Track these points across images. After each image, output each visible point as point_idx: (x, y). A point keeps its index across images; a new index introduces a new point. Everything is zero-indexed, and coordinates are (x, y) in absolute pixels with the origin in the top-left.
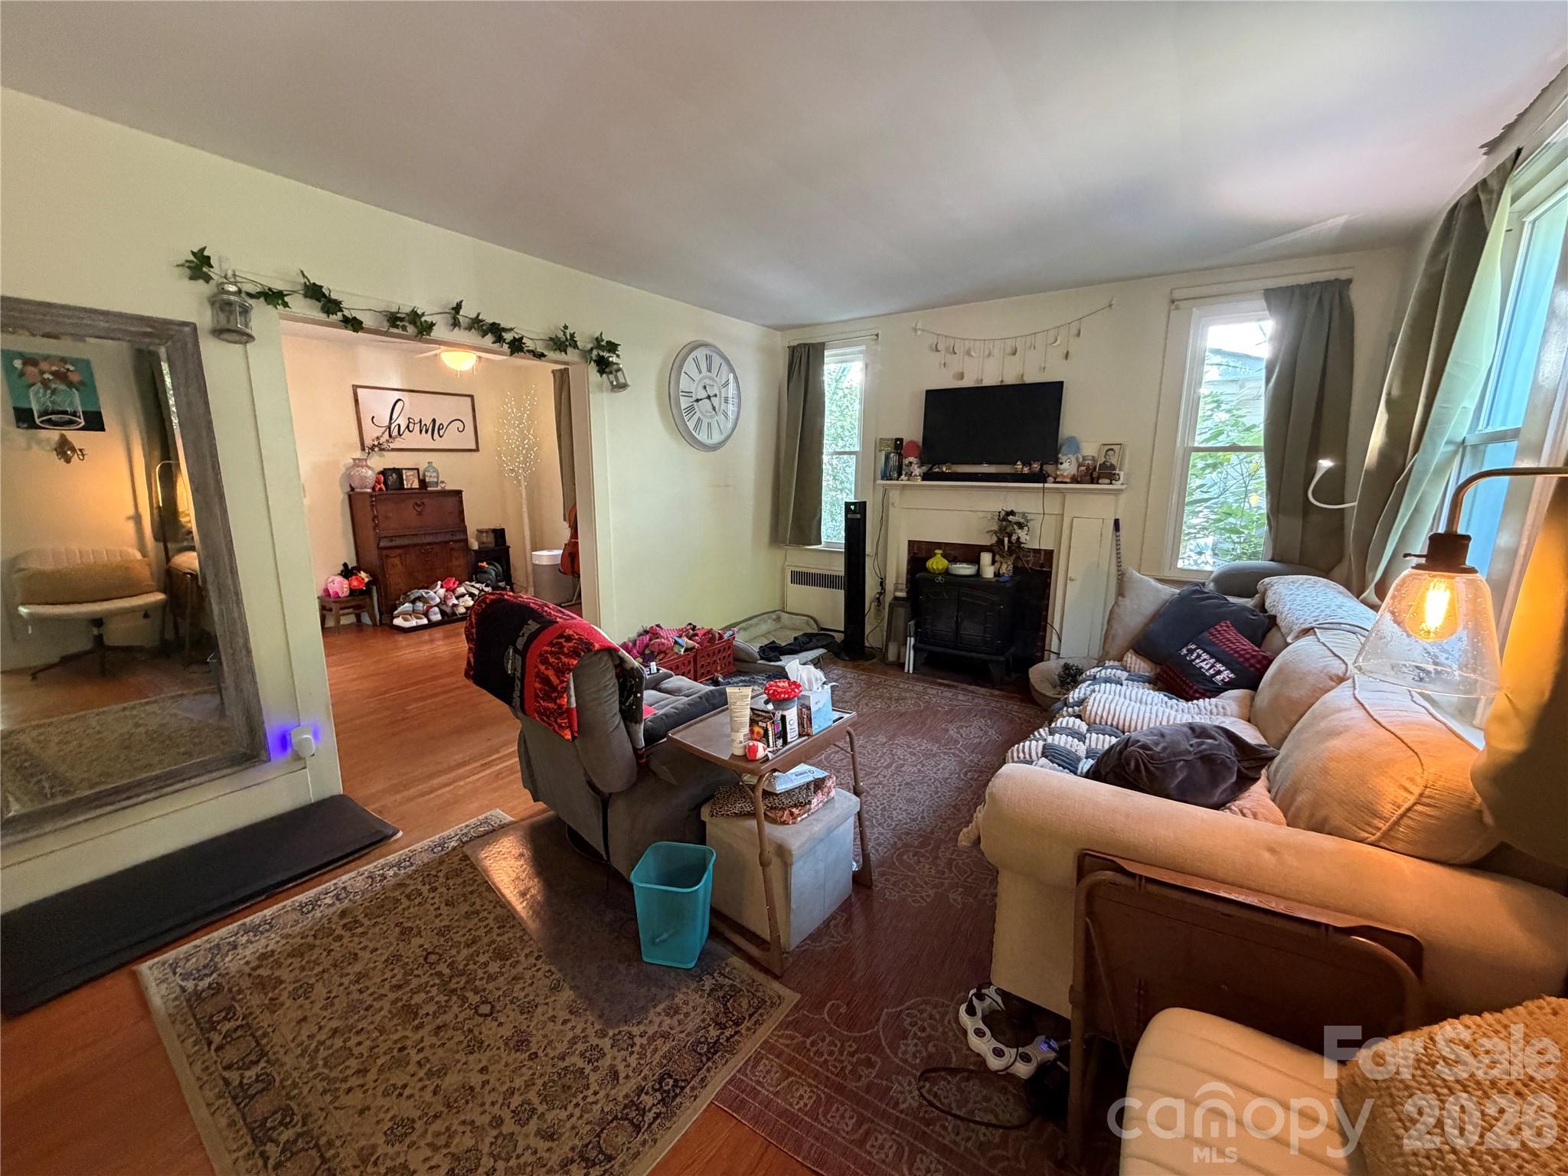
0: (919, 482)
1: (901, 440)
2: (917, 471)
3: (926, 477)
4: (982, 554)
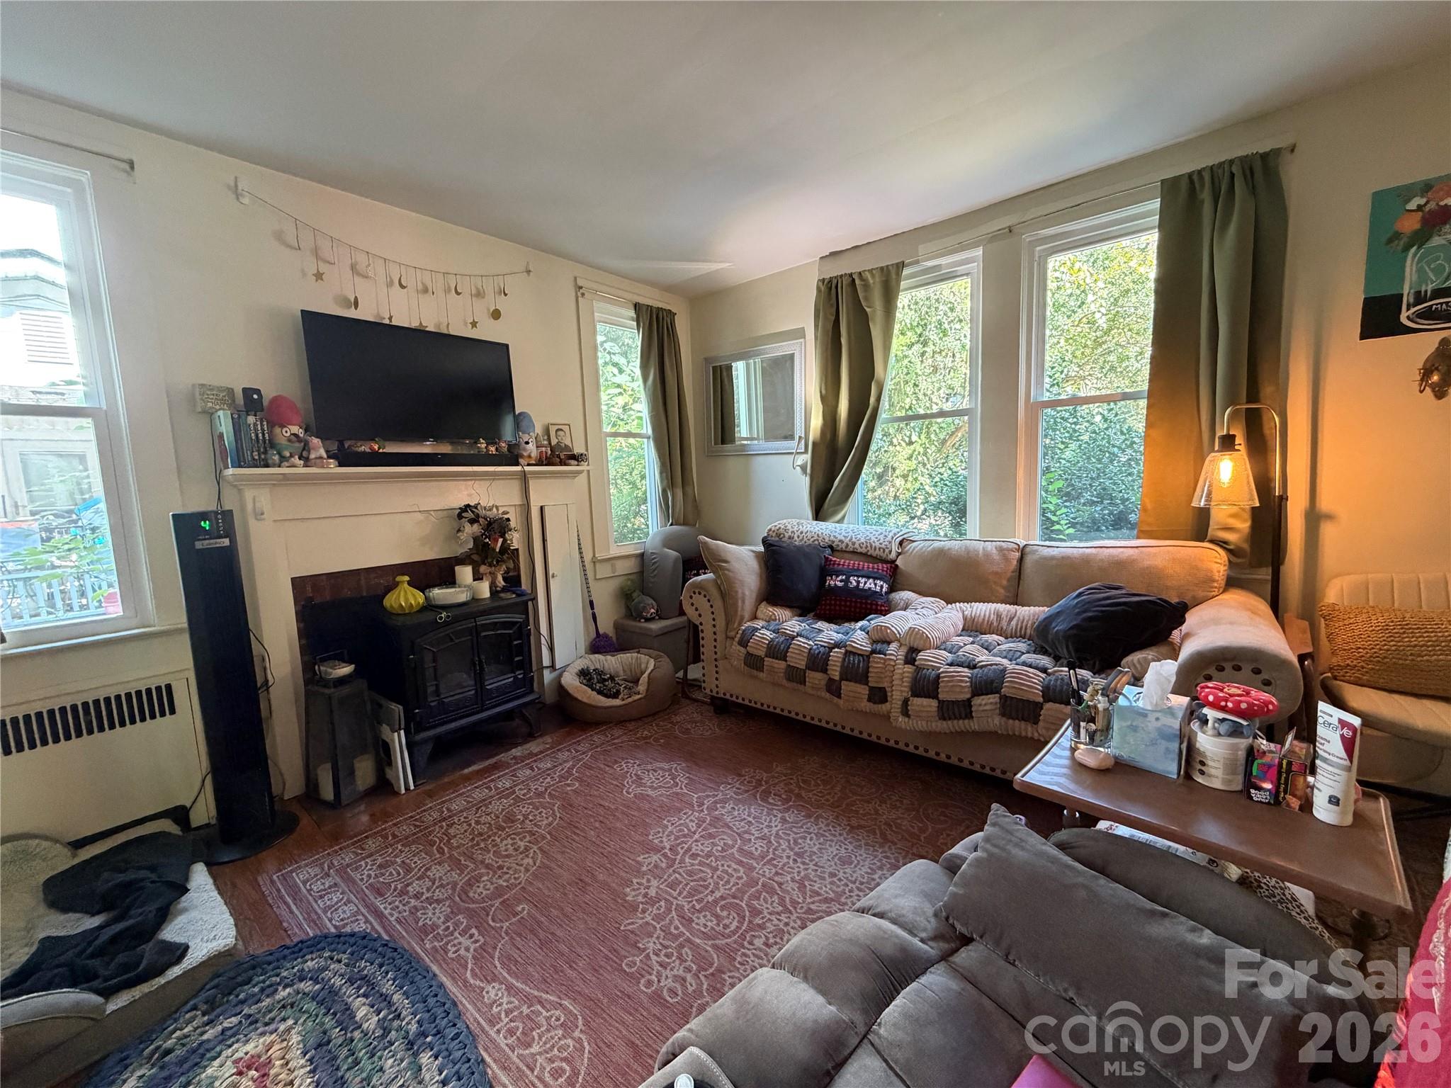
0: (333, 467)
1: (258, 392)
2: (318, 448)
3: (346, 459)
4: (457, 568)
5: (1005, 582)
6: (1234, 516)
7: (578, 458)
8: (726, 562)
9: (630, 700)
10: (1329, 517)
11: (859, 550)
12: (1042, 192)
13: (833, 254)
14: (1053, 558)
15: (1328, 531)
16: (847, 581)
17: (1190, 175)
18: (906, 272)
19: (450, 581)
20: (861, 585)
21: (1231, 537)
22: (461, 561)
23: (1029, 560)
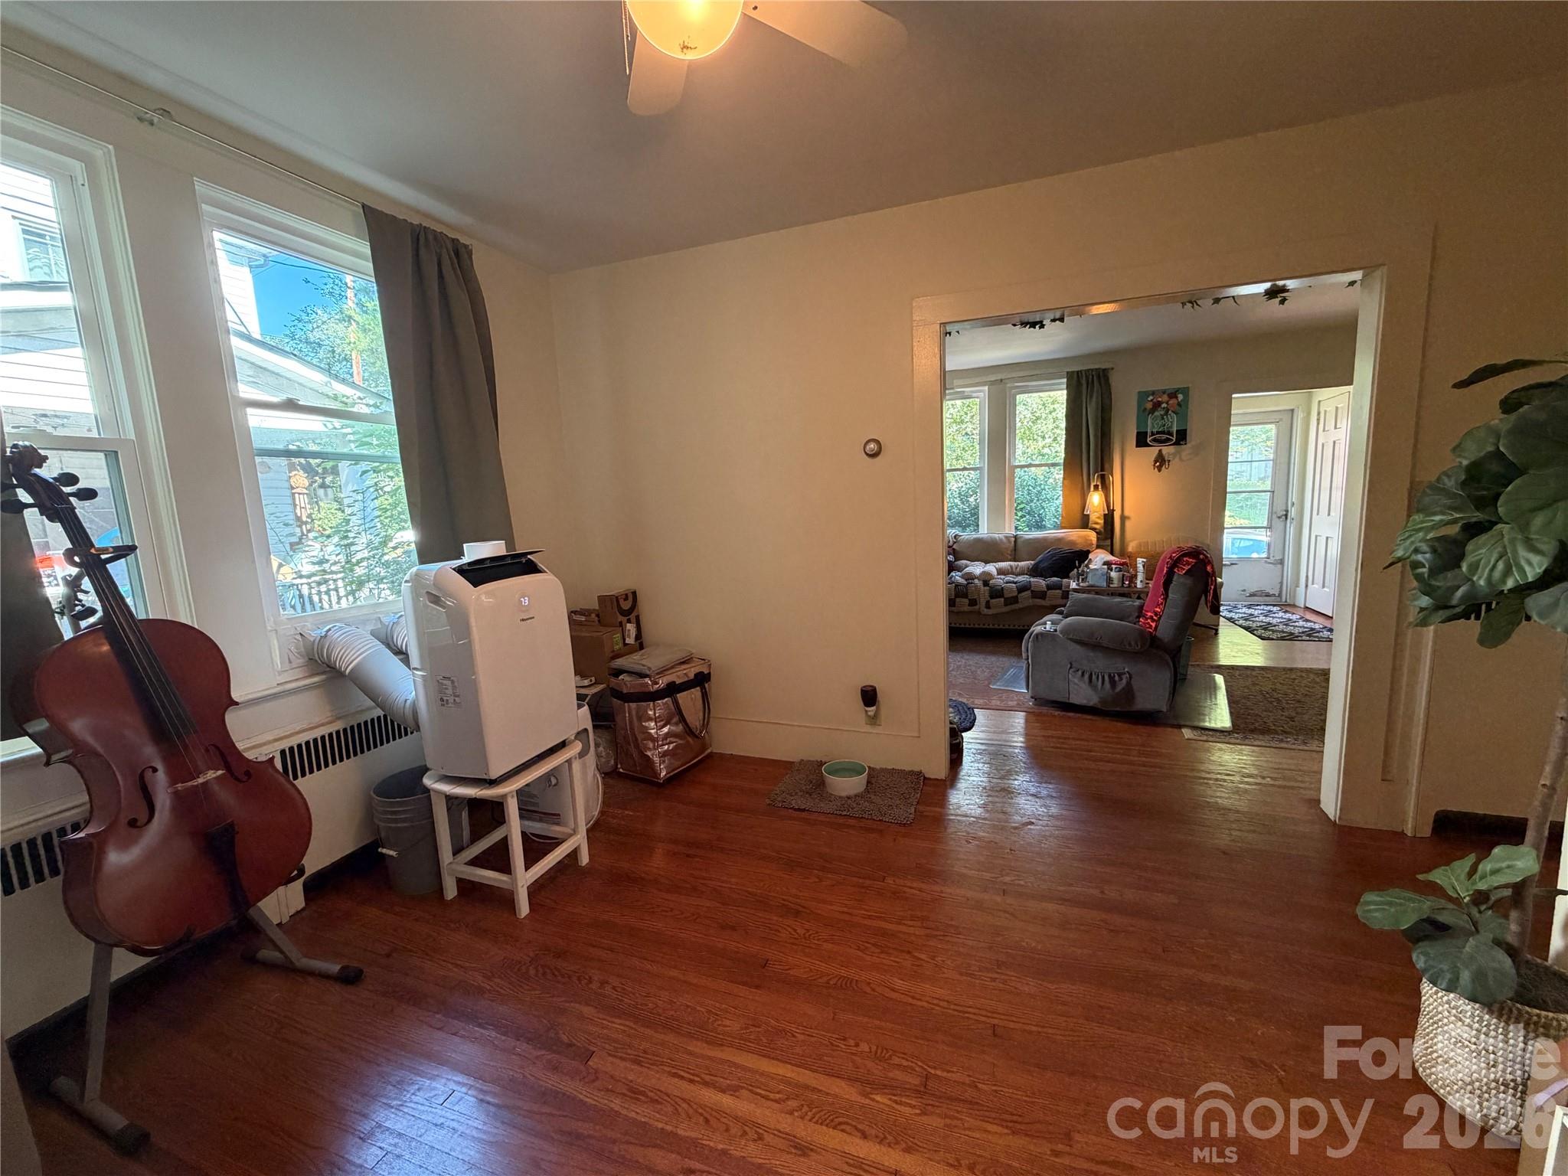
5: (1010, 552)
6: (1099, 518)
10: (1128, 518)
14: (1030, 539)
15: (1128, 524)
17: (1078, 372)
21: (1097, 526)
23: (1019, 541)
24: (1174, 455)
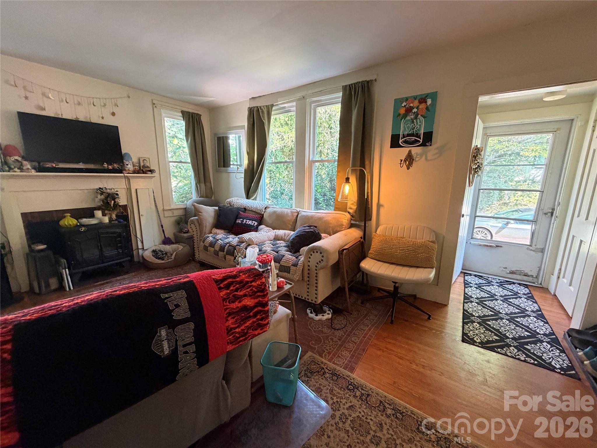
0: (34, 173)
2: (26, 165)
4: (95, 212)
5: (291, 223)
6: (352, 204)
7: (152, 171)
8: (201, 212)
9: (167, 261)
10: (382, 206)
11: (253, 210)
12: (313, 84)
13: (253, 98)
14: (305, 216)
15: (382, 210)
16: (243, 221)
17: (350, 85)
18: (274, 108)
19: (92, 216)
20: (247, 223)
21: (351, 211)
22: (98, 208)
23: (299, 215)
24: (421, 155)
